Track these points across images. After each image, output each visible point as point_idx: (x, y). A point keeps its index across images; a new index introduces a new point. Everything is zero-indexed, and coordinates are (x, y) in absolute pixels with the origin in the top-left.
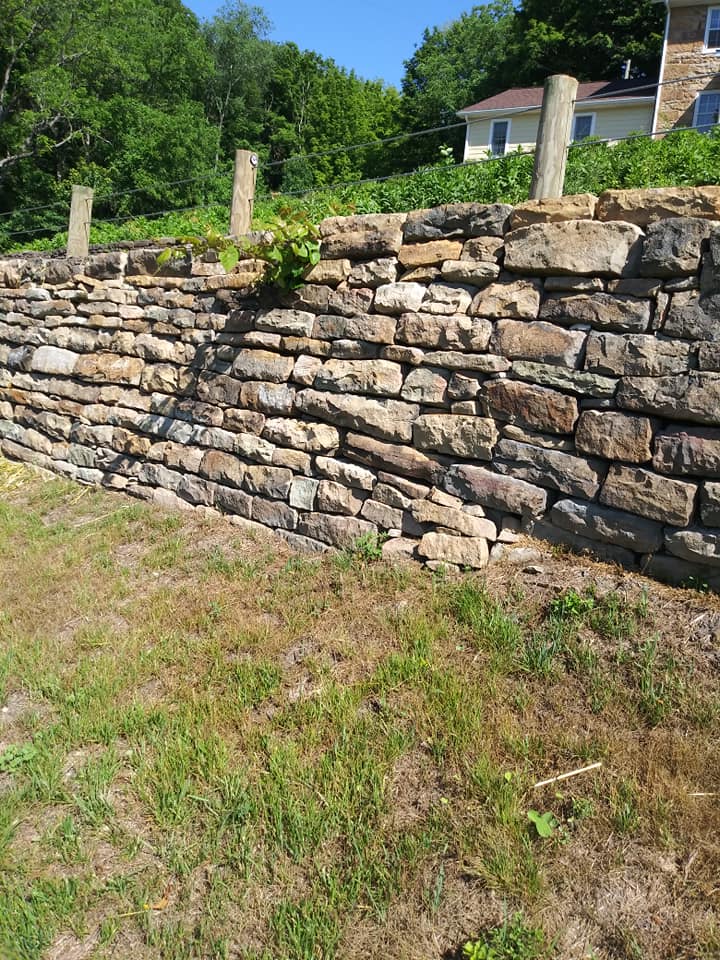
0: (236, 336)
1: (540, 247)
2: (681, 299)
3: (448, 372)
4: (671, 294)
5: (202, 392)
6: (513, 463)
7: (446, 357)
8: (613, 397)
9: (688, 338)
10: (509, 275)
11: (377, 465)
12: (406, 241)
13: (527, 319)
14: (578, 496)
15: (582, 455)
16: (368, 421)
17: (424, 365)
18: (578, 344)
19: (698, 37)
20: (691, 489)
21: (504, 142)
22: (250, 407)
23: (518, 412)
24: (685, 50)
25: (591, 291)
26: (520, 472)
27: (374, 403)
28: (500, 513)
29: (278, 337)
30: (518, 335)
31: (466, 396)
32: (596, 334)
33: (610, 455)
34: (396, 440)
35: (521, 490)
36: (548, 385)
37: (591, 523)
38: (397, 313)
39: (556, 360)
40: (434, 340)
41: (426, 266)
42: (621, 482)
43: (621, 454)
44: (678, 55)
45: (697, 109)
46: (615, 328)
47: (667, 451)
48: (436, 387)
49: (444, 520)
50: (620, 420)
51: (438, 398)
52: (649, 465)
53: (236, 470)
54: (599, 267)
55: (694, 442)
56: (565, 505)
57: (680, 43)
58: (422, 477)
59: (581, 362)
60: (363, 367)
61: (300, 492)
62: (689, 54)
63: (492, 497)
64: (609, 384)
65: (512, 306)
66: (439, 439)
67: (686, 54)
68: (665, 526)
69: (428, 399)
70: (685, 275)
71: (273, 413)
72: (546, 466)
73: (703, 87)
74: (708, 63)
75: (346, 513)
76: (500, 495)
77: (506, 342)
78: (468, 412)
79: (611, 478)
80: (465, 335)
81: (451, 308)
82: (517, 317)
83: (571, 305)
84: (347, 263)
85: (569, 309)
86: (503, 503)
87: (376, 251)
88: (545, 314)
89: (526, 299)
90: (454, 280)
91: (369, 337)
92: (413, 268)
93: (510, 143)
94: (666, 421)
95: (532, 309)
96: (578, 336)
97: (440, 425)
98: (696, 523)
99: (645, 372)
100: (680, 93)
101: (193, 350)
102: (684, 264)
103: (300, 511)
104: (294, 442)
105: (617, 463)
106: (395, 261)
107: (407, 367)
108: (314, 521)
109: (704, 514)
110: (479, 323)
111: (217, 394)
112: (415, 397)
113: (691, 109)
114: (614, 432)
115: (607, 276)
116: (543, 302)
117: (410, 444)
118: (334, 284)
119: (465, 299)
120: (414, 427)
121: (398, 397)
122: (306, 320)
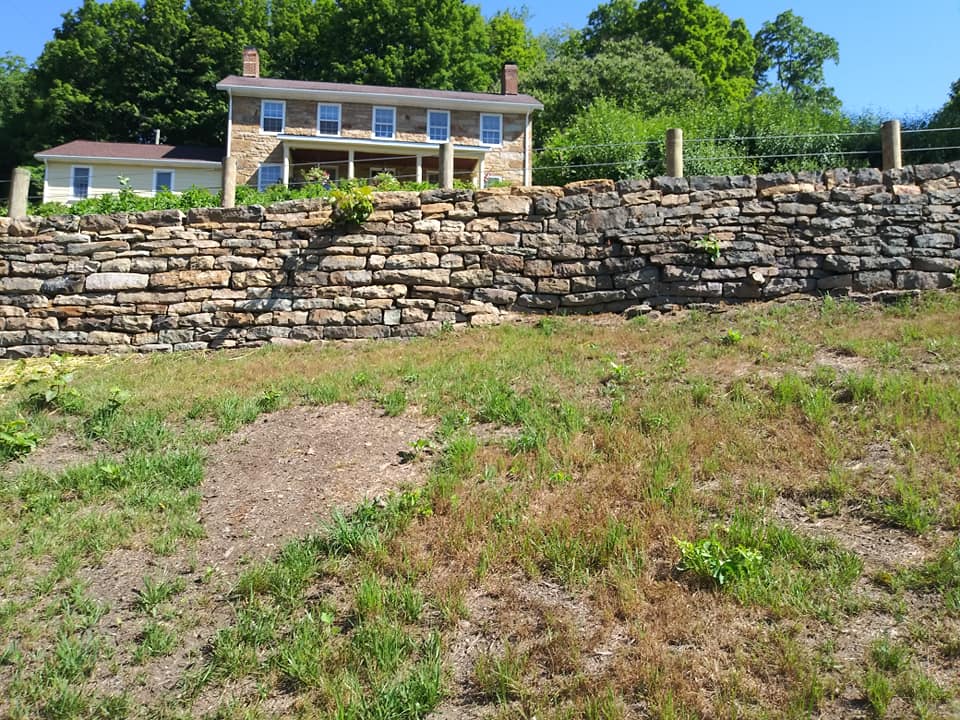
0: (320, 250)
1: (495, 205)
2: (552, 221)
3: (463, 254)
4: (548, 220)
5: (299, 281)
6: (502, 283)
7: (463, 248)
8: (536, 255)
9: (558, 233)
10: (482, 215)
11: (436, 297)
12: (422, 203)
13: (495, 231)
14: (529, 292)
15: (528, 277)
16: (427, 278)
17: (450, 252)
18: (519, 238)
19: (255, 121)
20: (568, 281)
21: (86, 186)
22: (340, 284)
23: (500, 265)
24: (246, 130)
25: (519, 220)
26: (505, 287)
27: (425, 271)
28: (500, 304)
29: (352, 248)
30: (493, 238)
31: (475, 262)
32: (524, 235)
33: (539, 274)
34: (443, 284)
35: (507, 294)
36: (510, 254)
37: (534, 300)
38: (429, 233)
39: (513, 245)
40: (453, 242)
41: (439, 213)
42: (544, 285)
43: (543, 274)
44: (242, 133)
45: (260, 176)
46: (531, 232)
47: (558, 270)
48: (459, 261)
49: (479, 310)
50: (540, 262)
51: (461, 265)
52: (552, 276)
53: (339, 317)
54: (522, 211)
55: (566, 266)
56: (524, 296)
57: (242, 124)
58: (459, 297)
59: (521, 244)
60: (417, 256)
61: (391, 318)
62: (251, 134)
63: (497, 298)
64: (535, 251)
65: (488, 227)
66: (466, 281)
67: (246, 133)
68: (560, 296)
69: (455, 266)
70: (552, 213)
71: (360, 284)
72: (515, 283)
73: (263, 160)
74: (265, 142)
75: (421, 320)
76: (500, 296)
77: (488, 240)
78: (477, 268)
79: (540, 283)
80: (469, 239)
81: (458, 229)
82: (490, 231)
83: (513, 225)
84: (392, 212)
85: (512, 226)
86: (501, 299)
87: (411, 206)
88: (502, 229)
89: (494, 224)
90: (456, 218)
91: (417, 243)
92: (431, 214)
93: (93, 187)
94: (556, 260)
95: (497, 228)
96: (518, 236)
97: (465, 275)
98: (571, 292)
99: (546, 245)
100: (244, 163)
101: (281, 261)
102: (552, 210)
103: (391, 326)
104: (379, 295)
105: (542, 277)
106: (420, 211)
107: (440, 255)
108: (403, 328)
109: (574, 288)
110: (475, 234)
111: (310, 280)
112: (449, 266)
113: (255, 176)
114: (540, 267)
115: (524, 215)
116: (500, 225)
117: (449, 286)
118: (386, 222)
119: (462, 225)
120: (451, 278)
121: (439, 267)
122: (371, 238)
